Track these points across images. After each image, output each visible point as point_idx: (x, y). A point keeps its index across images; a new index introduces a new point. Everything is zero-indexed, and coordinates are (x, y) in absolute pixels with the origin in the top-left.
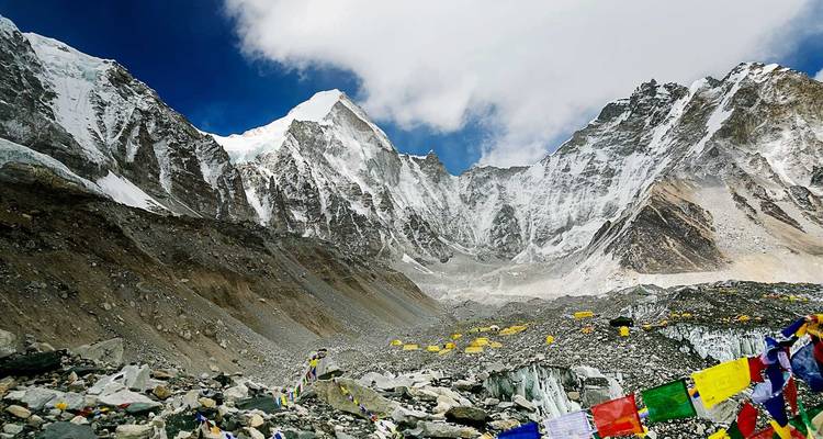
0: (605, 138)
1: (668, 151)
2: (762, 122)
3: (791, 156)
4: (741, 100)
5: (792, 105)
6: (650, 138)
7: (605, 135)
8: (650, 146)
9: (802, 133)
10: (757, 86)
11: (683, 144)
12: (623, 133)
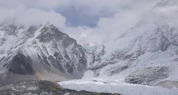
0: (4, 28)
1: (23, 38)
2: (47, 37)
3: (51, 48)
4: (44, 30)
5: (53, 35)
6: (18, 32)
7: (4, 27)
8: (18, 34)
9: (54, 42)
10: (47, 28)
11: (27, 37)
12: (10, 28)
